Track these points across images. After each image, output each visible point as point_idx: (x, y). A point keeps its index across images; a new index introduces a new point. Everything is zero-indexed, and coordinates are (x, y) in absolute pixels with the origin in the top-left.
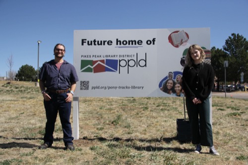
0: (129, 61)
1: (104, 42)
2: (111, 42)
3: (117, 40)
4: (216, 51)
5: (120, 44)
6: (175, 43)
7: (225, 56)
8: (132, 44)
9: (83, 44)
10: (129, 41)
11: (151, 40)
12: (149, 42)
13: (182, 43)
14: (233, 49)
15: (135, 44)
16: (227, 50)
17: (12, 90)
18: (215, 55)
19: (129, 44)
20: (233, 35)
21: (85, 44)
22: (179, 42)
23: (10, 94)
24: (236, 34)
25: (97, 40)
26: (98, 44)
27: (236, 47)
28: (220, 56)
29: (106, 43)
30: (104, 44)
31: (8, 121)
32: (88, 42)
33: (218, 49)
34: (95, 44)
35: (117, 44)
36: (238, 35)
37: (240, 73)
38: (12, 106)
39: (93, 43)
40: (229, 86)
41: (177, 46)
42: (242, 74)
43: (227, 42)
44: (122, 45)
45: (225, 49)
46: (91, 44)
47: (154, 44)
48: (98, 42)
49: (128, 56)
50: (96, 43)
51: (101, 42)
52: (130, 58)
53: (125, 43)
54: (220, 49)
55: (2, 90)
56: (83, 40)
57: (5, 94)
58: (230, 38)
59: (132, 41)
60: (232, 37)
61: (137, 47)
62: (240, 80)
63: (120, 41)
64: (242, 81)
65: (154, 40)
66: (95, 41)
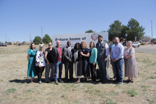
1: (65, 39)
3: (70, 38)
4: (124, 27)
6: (94, 39)
7: (128, 29)
12: (83, 39)
16: (129, 26)
18: (124, 29)
20: (131, 19)
24: (133, 19)
27: (133, 25)
28: (126, 29)
29: (65, 40)
32: (58, 39)
34: (61, 40)
37: (135, 36)
42: (136, 37)
43: (129, 22)
44: (72, 40)
45: (128, 26)
51: (63, 39)
54: (126, 26)
56: (56, 39)
58: (130, 20)
59: (76, 39)
60: (131, 20)
61: (78, 41)
62: (135, 40)
64: (136, 40)
65: (85, 38)
66: (61, 39)
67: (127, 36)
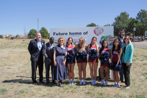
0: (75, 42)
1: (64, 34)
2: (67, 34)
3: (70, 32)
4: (132, 20)
5: (71, 34)
6: (97, 33)
7: (137, 22)
8: (77, 34)
9: (54, 35)
10: (75, 33)
11: (86, 32)
12: (85, 33)
13: (100, 33)
14: (141, 18)
15: (78, 34)
17: (26, 45)
18: (131, 22)
19: (75, 34)
20: (141, 10)
21: (55, 35)
22: (99, 33)
23: (25, 47)
24: (143, 10)
25: (60, 33)
26: (61, 35)
27: (143, 17)
28: (134, 22)
29: (65, 34)
30: (64, 35)
31: (24, 66)
32: (56, 34)
33: (133, 18)
35: (70, 34)
36: (144, 10)
37: (145, 31)
38: (26, 56)
39: (59, 34)
40: (139, 38)
41: (98, 35)
43: (138, 14)
45: (137, 18)
46: (58, 35)
47: (87, 34)
48: (61, 34)
49: (75, 40)
50: (60, 34)
51: (62, 33)
52: (76, 41)
53: (73, 34)
54: (134, 18)
55: (21, 46)
56: (54, 33)
57: (23, 47)
58: (140, 12)
59: (77, 33)
61: (79, 36)
62: (145, 35)
63: (71, 33)
65: (87, 32)
66: (59, 33)
67: (135, 30)
